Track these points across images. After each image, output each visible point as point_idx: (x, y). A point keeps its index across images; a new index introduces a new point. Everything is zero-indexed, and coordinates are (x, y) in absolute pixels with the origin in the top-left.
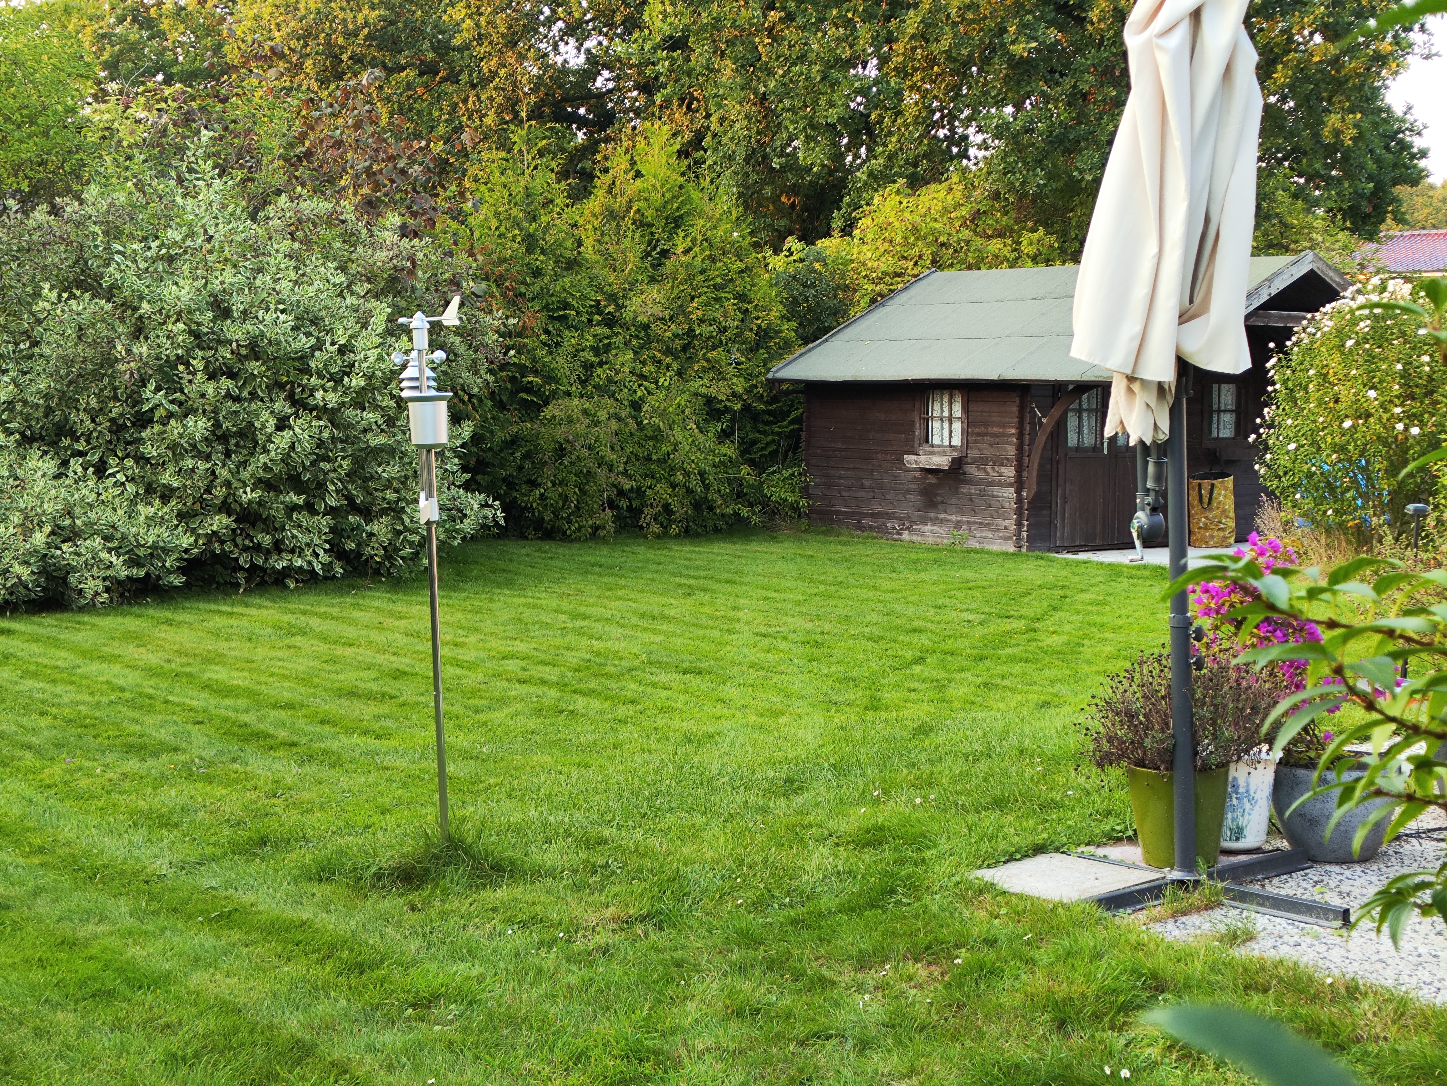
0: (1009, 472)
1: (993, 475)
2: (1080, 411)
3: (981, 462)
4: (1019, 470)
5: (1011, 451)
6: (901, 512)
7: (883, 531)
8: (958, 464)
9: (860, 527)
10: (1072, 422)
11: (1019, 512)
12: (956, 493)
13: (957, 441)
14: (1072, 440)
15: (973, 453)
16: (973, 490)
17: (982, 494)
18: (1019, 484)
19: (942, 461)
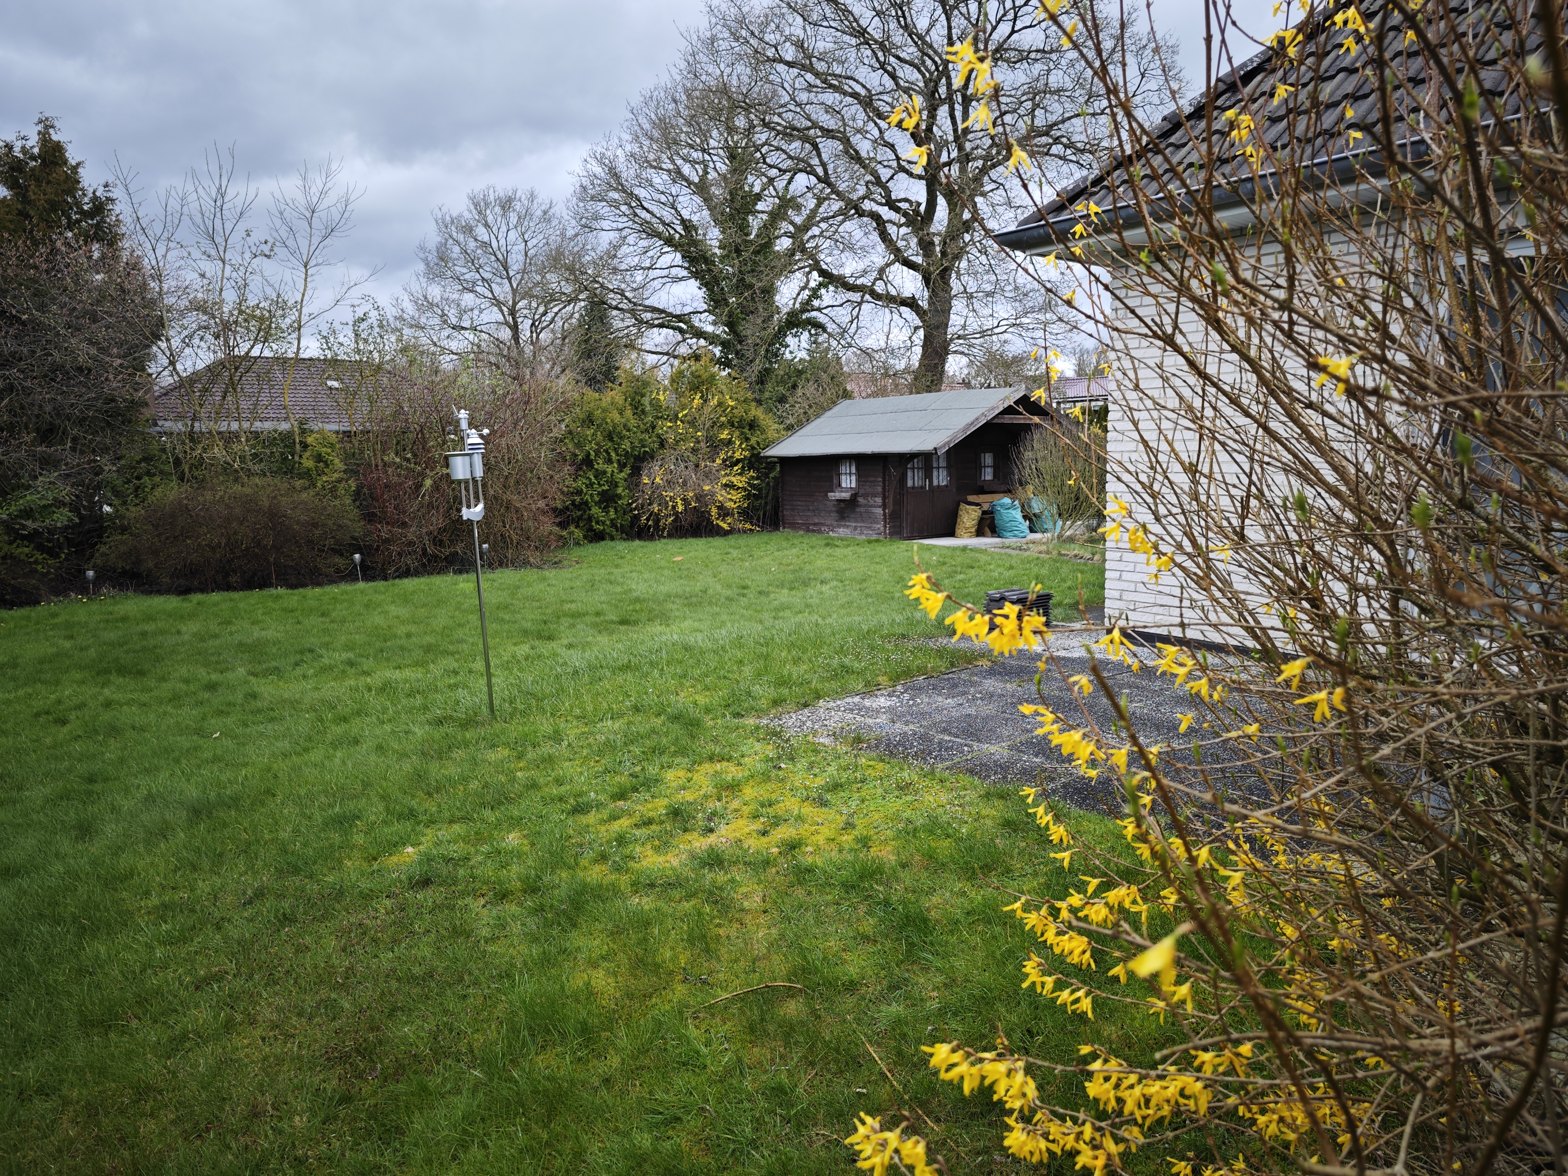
0: (879, 500)
1: (871, 502)
2: (913, 469)
3: (865, 496)
4: (884, 499)
5: (880, 489)
6: (828, 522)
7: (819, 532)
8: (854, 496)
9: (808, 530)
10: (910, 474)
11: (885, 520)
12: (854, 511)
13: (853, 485)
14: (910, 483)
15: (862, 491)
16: (862, 509)
17: (867, 512)
18: (884, 506)
19: (847, 496)
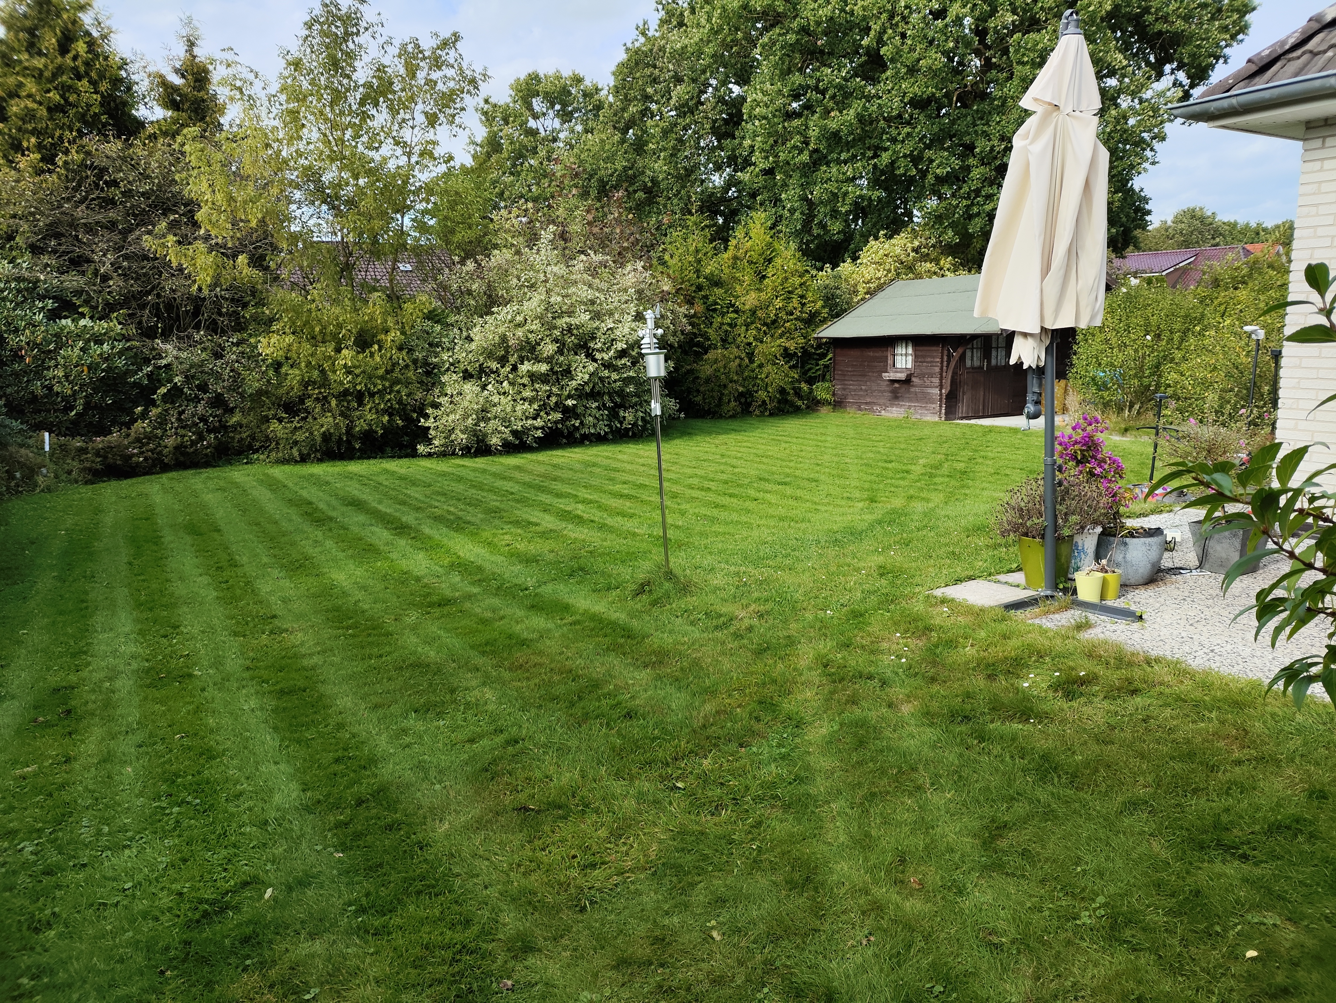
0: (936, 381)
1: (928, 383)
2: (972, 349)
3: (922, 376)
4: (941, 379)
5: (937, 370)
6: (880, 401)
7: (871, 411)
8: (910, 377)
10: (969, 354)
11: (941, 400)
12: (909, 392)
13: (909, 366)
14: (968, 363)
15: (917, 372)
16: (917, 390)
17: (923, 392)
18: (941, 387)
19: (902, 376)
